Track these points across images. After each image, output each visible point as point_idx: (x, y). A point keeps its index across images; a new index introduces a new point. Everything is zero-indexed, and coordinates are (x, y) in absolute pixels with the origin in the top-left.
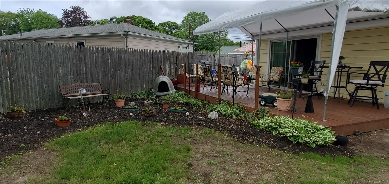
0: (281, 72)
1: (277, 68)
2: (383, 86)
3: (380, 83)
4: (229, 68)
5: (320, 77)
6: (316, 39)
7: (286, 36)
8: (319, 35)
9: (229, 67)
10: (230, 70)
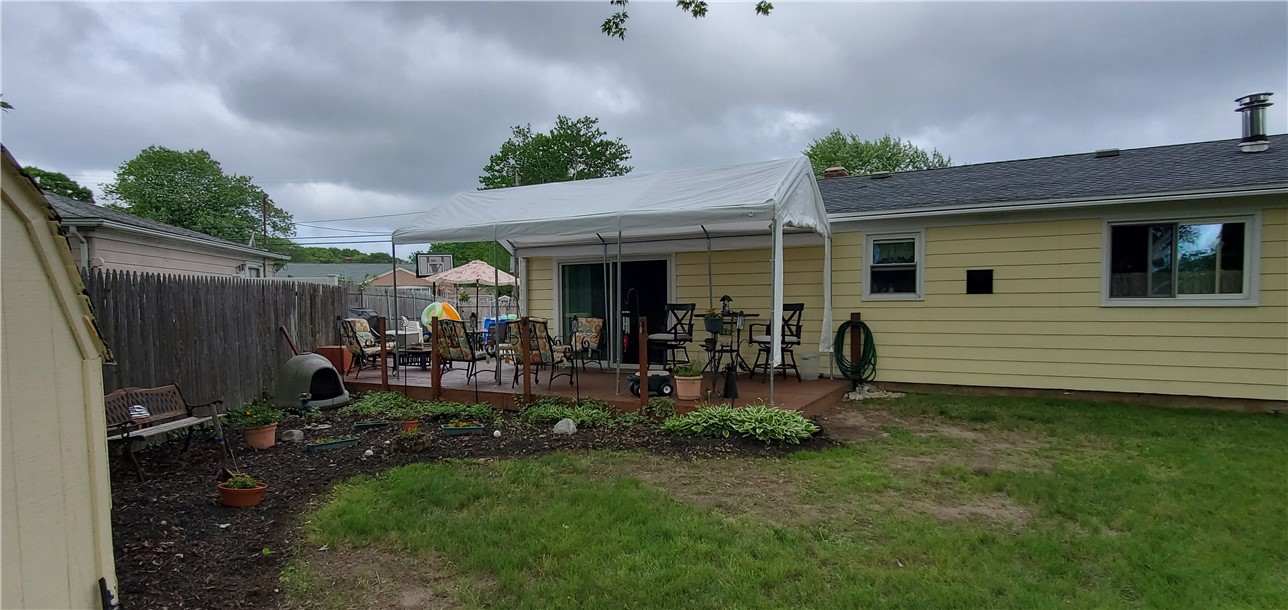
0: (598, 328)
1: (587, 321)
2: (798, 343)
3: (794, 339)
4: (538, 325)
5: (691, 335)
6: (664, 263)
7: (603, 253)
8: (669, 255)
9: (538, 322)
10: (542, 328)
